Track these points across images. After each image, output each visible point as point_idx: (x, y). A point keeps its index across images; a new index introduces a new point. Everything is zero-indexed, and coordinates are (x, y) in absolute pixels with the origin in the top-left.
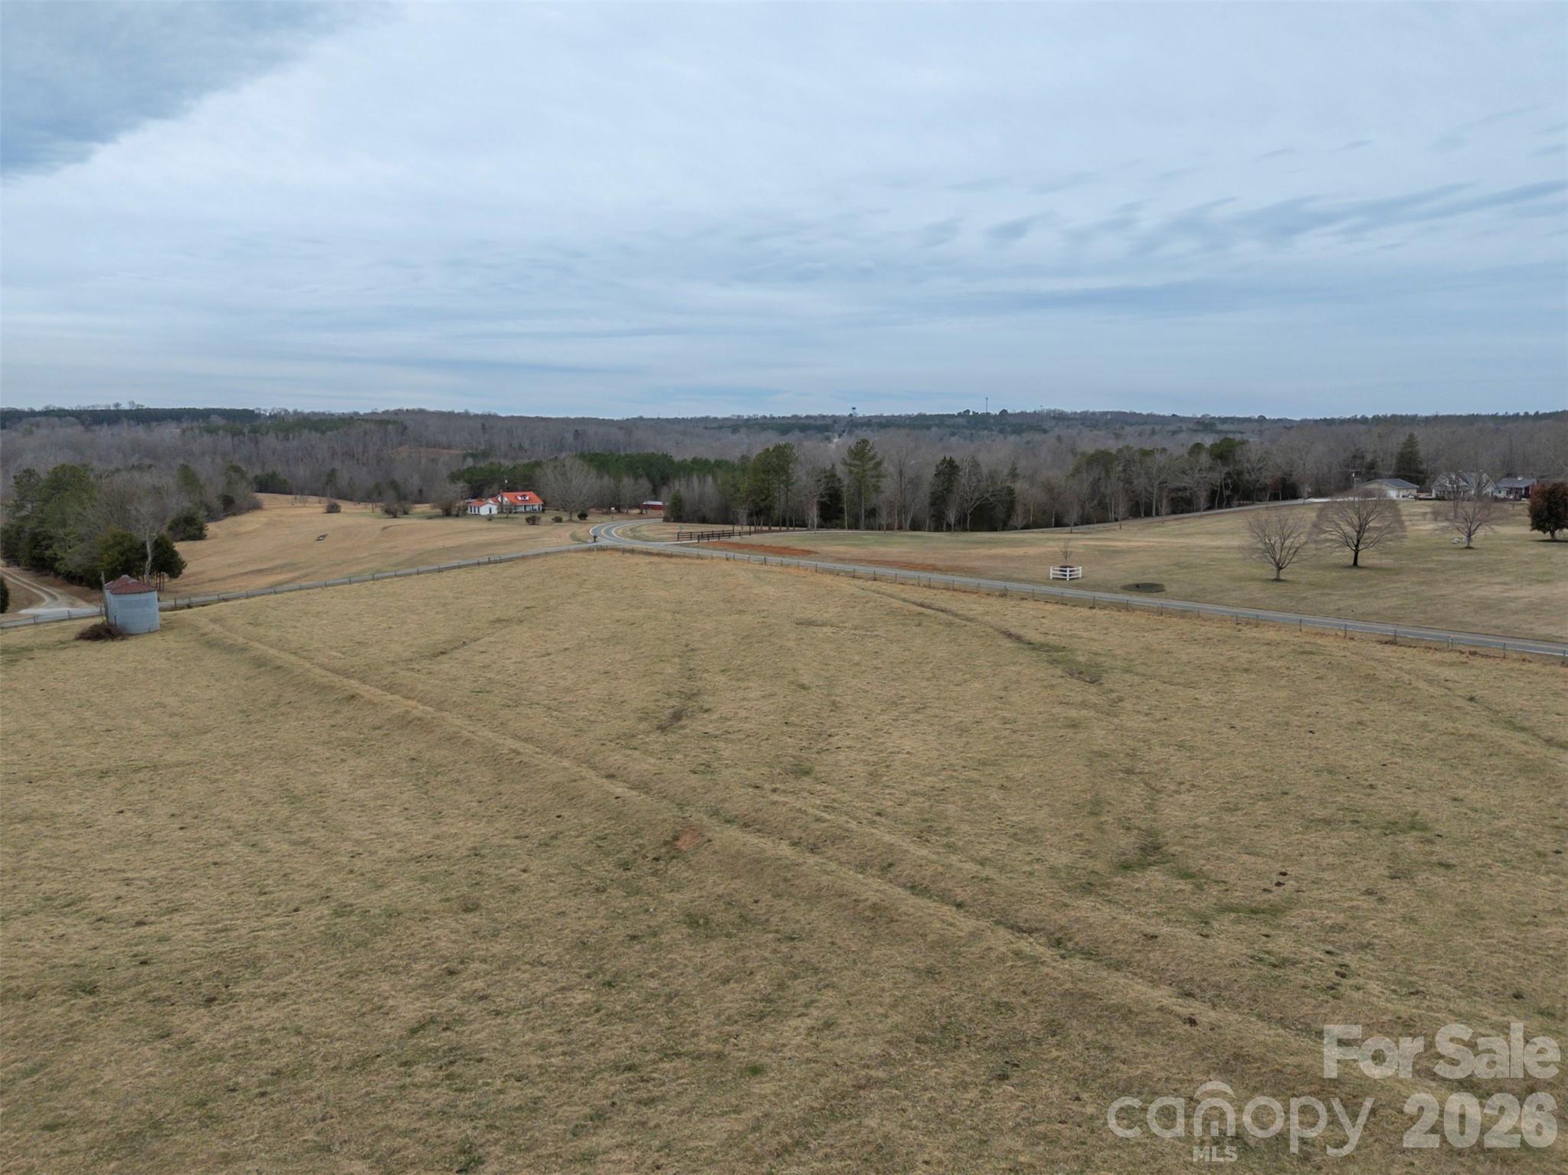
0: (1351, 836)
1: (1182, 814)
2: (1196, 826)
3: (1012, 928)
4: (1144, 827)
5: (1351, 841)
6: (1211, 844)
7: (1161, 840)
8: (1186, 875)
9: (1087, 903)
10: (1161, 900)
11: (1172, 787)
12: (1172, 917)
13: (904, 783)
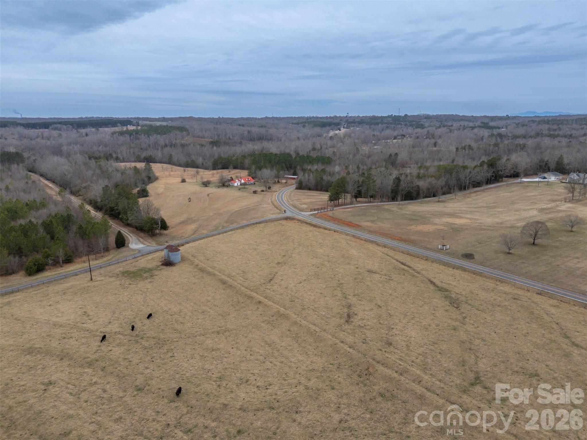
0: (522, 377)
1: (484, 366)
2: (487, 371)
3: (450, 402)
4: (475, 370)
5: (522, 379)
6: (491, 378)
7: (480, 375)
8: (485, 388)
9: (465, 396)
10: (480, 396)
11: (481, 356)
12: (483, 401)
13: (416, 350)
